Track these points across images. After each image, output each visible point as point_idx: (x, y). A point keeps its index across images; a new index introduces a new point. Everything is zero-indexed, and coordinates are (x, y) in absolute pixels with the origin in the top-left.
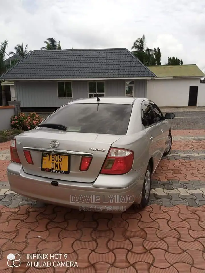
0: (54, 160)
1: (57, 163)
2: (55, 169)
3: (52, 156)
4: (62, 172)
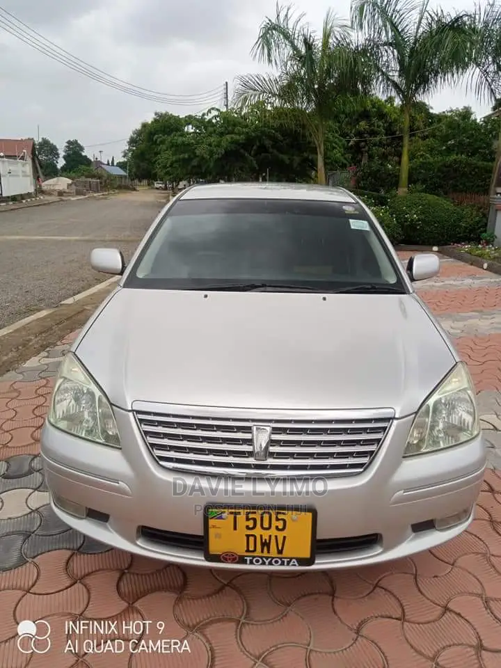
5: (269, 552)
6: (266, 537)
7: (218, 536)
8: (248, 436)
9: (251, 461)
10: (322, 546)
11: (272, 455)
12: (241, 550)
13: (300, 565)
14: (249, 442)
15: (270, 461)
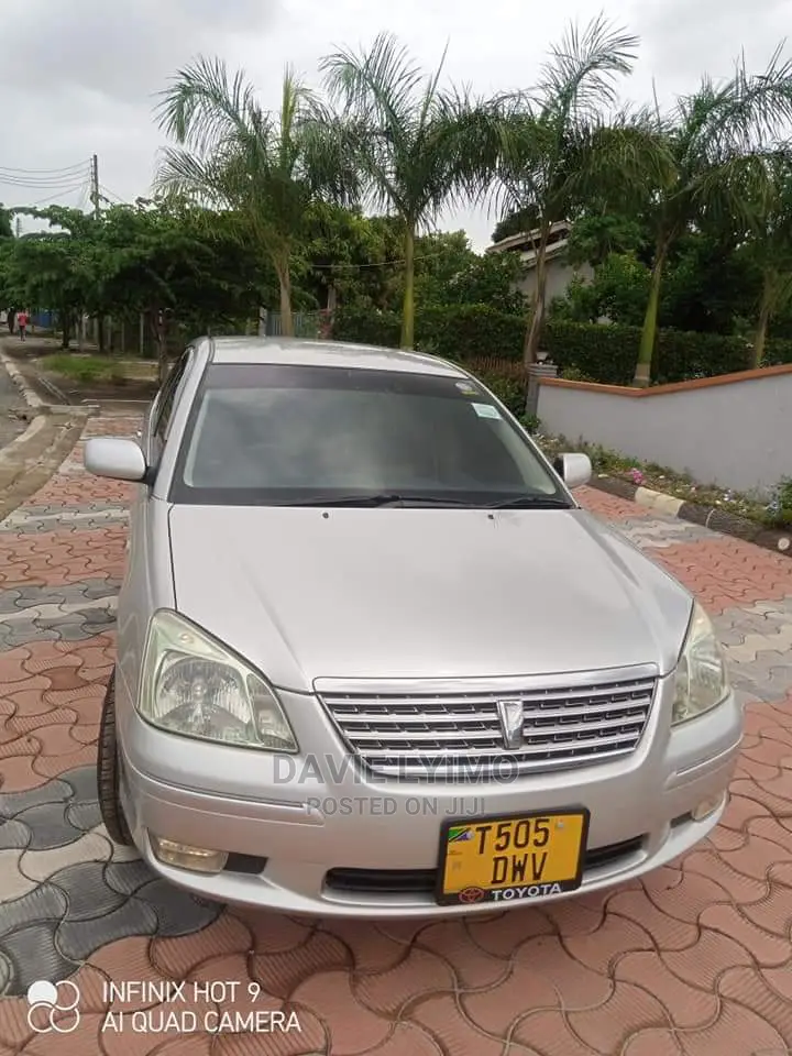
5: (522, 879)
6: (520, 858)
7: (457, 865)
8: (492, 717)
9: (498, 751)
10: (592, 859)
11: (526, 741)
12: (485, 882)
13: (563, 891)
14: (497, 725)
15: (526, 750)
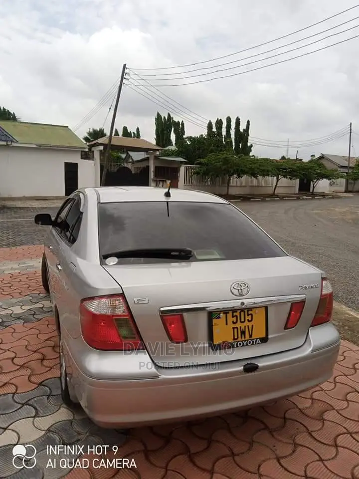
0: (236, 322)
1: (243, 326)
2: (240, 339)
3: (233, 315)
4: (256, 341)
